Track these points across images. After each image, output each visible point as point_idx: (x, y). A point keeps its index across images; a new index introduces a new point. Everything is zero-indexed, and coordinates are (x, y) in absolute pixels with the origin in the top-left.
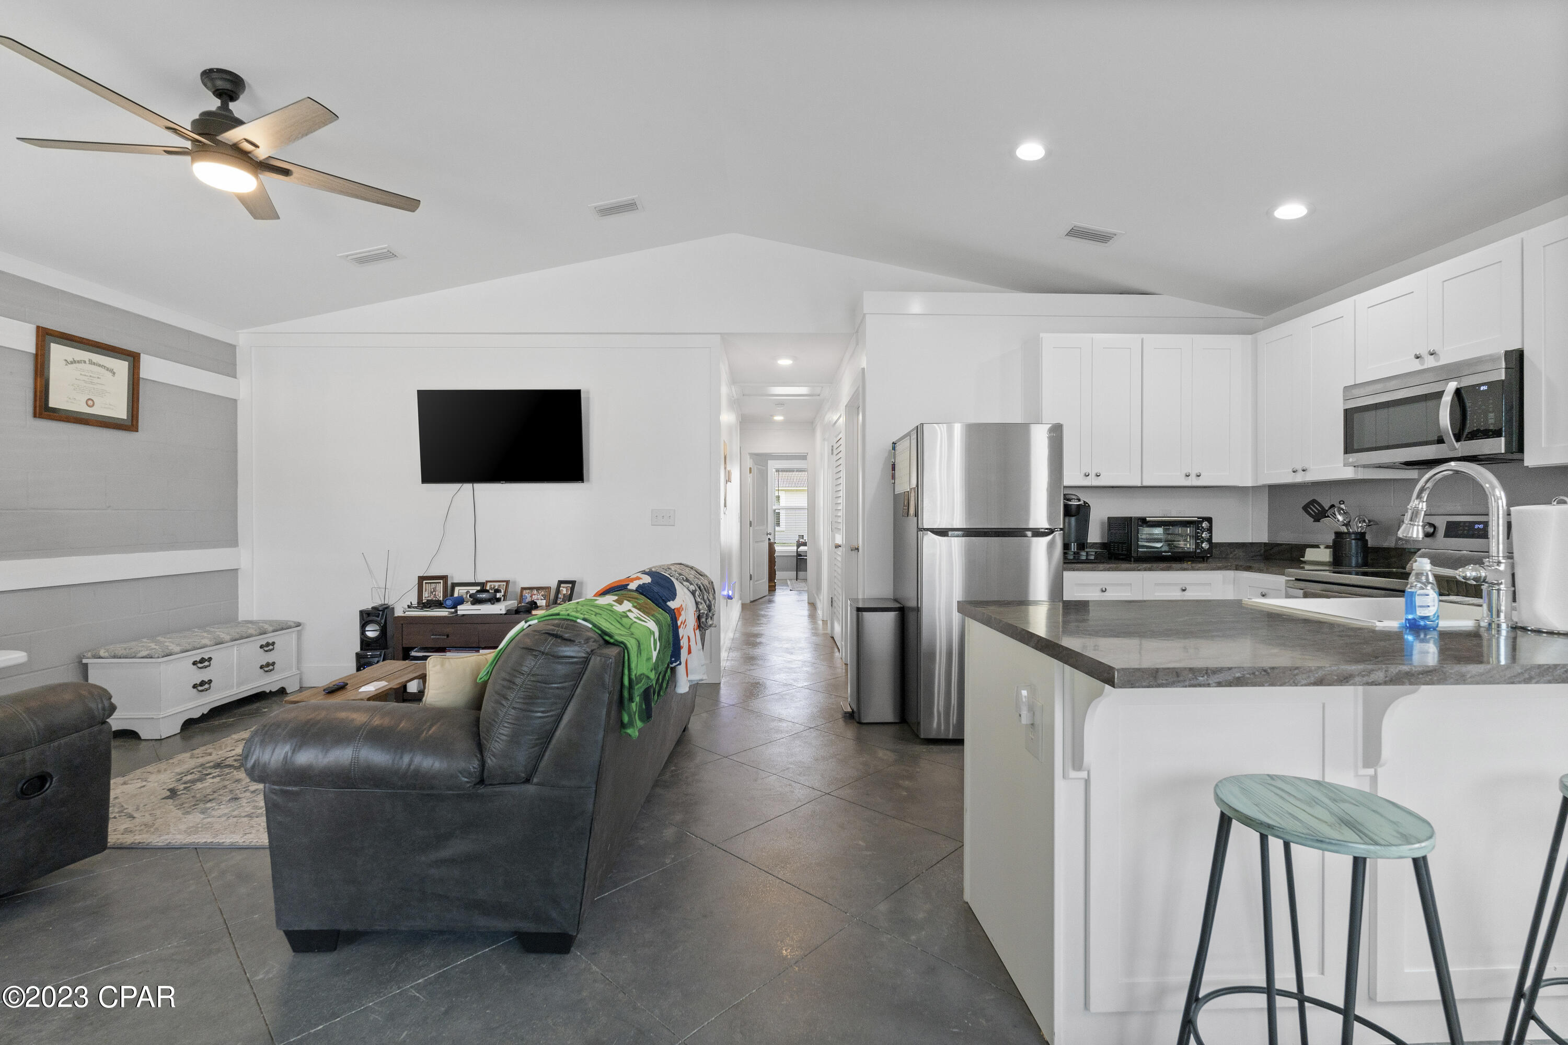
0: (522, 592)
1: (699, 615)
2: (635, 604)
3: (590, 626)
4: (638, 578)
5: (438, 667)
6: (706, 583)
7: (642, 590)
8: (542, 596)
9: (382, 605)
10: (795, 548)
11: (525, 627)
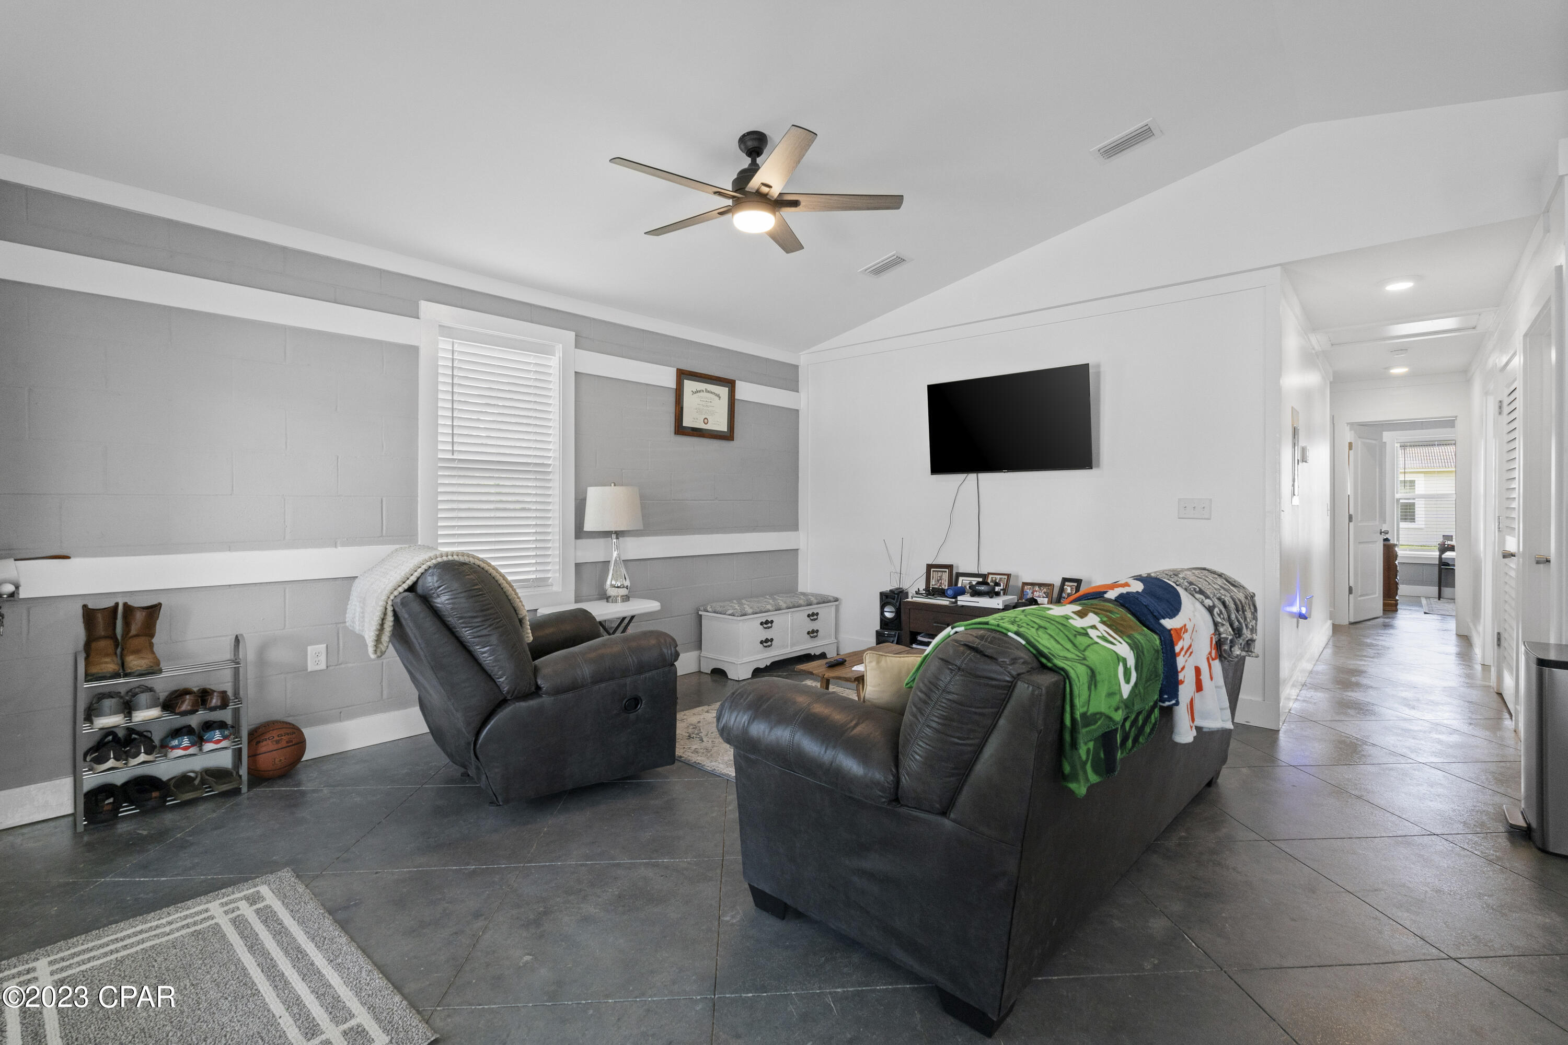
0: (1023, 587)
1: (1220, 640)
2: (1105, 619)
3: (1023, 642)
4: (1127, 585)
5: (874, 664)
6: (1240, 596)
7: (1125, 601)
8: (1045, 593)
9: (897, 589)
10: (1437, 553)
11: (951, 633)
